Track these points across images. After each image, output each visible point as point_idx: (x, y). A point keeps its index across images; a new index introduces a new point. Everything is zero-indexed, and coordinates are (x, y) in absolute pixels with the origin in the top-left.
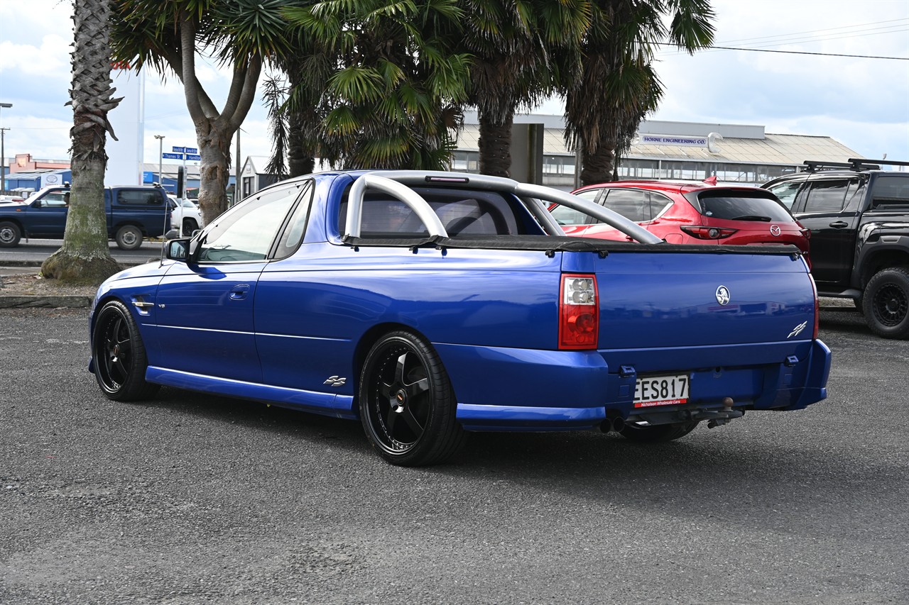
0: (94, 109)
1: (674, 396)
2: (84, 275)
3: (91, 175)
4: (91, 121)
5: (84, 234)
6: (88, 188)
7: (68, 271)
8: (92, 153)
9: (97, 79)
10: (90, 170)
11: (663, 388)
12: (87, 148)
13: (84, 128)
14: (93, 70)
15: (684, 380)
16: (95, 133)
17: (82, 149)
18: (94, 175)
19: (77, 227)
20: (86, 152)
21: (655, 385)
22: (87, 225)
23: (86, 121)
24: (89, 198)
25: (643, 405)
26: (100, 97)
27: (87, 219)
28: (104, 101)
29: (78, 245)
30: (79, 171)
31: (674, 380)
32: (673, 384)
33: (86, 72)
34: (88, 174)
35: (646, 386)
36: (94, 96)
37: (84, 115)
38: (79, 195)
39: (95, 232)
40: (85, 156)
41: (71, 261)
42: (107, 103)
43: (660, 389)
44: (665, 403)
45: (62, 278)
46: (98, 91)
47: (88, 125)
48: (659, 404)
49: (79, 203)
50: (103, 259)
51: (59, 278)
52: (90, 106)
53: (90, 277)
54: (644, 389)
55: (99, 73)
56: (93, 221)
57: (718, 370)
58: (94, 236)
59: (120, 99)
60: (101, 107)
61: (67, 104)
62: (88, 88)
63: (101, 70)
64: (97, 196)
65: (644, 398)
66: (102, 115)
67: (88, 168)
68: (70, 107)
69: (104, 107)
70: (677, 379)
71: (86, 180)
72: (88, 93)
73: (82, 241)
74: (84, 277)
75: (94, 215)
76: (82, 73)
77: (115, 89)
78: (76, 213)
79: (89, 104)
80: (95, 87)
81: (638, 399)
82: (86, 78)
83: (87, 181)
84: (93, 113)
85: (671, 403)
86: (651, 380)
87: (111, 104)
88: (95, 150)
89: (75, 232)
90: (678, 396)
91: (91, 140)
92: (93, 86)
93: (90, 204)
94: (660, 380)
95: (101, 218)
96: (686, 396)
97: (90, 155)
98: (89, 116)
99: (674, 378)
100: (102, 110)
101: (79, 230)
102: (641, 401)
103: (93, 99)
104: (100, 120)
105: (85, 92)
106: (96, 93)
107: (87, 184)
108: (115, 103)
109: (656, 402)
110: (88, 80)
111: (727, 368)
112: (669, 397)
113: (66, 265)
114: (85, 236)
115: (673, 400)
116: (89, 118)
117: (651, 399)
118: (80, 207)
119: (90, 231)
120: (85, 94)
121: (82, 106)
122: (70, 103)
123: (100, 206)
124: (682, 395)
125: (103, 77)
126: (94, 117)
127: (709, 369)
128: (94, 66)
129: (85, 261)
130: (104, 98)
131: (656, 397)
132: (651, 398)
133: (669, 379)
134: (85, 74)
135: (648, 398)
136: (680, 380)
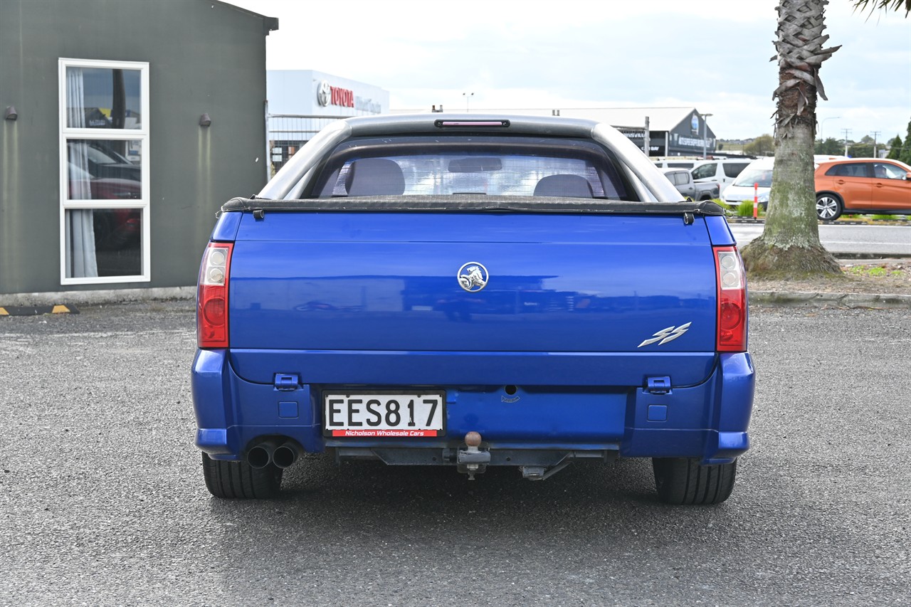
0: (798, 63)
1: (412, 424)
2: (778, 267)
3: (794, 144)
4: (795, 78)
5: (783, 217)
6: (790, 160)
7: (760, 261)
8: (795, 117)
9: (803, 26)
10: (793, 138)
11: (390, 412)
12: (790, 112)
13: (786, 87)
14: (798, 15)
15: (435, 403)
16: (800, 93)
17: (784, 113)
18: (798, 144)
19: (776, 209)
20: (788, 116)
21: (374, 407)
22: (787, 205)
23: (790, 79)
24: (791, 172)
25: (348, 434)
26: (805, 47)
27: (787, 199)
28: (812, 52)
29: (776, 230)
30: (780, 140)
31: (412, 402)
32: (411, 405)
33: (790, 18)
34: (790, 143)
35: (355, 406)
36: (799, 47)
37: (787, 72)
38: (780, 170)
39: (796, 214)
40: (786, 122)
41: (765, 250)
42: (816, 54)
43: (383, 412)
44: (393, 434)
45: (754, 270)
46: (804, 40)
47: (791, 83)
48: (379, 434)
49: (779, 179)
50: (803, 247)
51: (749, 270)
52: (793, 59)
53: (784, 269)
54: (351, 411)
55: (805, 18)
56: (794, 200)
57: (511, 390)
58: (795, 219)
59: (836, 49)
60: (807, 61)
61: (772, 59)
62: (791, 37)
63: (808, 14)
64: (801, 169)
65: (351, 423)
66: (809, 69)
67: (789, 135)
68: (776, 62)
69: (813, 59)
70: (418, 401)
71: (788, 151)
72: (791, 44)
73: (781, 225)
74: (777, 269)
75: (797, 193)
76: (786, 19)
77: (827, 37)
78: (776, 192)
79: (791, 57)
80: (800, 36)
81: (341, 424)
82: (790, 25)
83: (790, 152)
84: (798, 68)
85: (406, 434)
86: (366, 398)
87: (820, 56)
88: (798, 114)
89: (774, 214)
90: (421, 424)
91: (795, 102)
92: (797, 35)
93: (792, 179)
94: (384, 399)
95: (805, 197)
96: (437, 424)
97: (794, 119)
98: (793, 72)
99: (414, 398)
100: (809, 64)
101: (778, 212)
102: (346, 426)
103: (796, 50)
104: (807, 76)
105: (788, 43)
106: (800, 43)
107: (789, 155)
108: (828, 54)
109: (376, 431)
110: (792, 28)
111: (531, 389)
112: (404, 425)
113: (759, 254)
114: (784, 219)
115: (409, 431)
116: (793, 74)
117: (366, 426)
118: (780, 184)
119: (790, 213)
120: (789, 45)
121: (785, 60)
122: (775, 58)
123: (805, 181)
124: (429, 424)
125: (810, 23)
126: (797, 73)
127: (492, 388)
128: (799, 10)
129: (781, 250)
130: (812, 48)
131: (378, 423)
132: (365, 423)
133: (403, 400)
134: (789, 21)
135: (360, 424)
136: (425, 402)
